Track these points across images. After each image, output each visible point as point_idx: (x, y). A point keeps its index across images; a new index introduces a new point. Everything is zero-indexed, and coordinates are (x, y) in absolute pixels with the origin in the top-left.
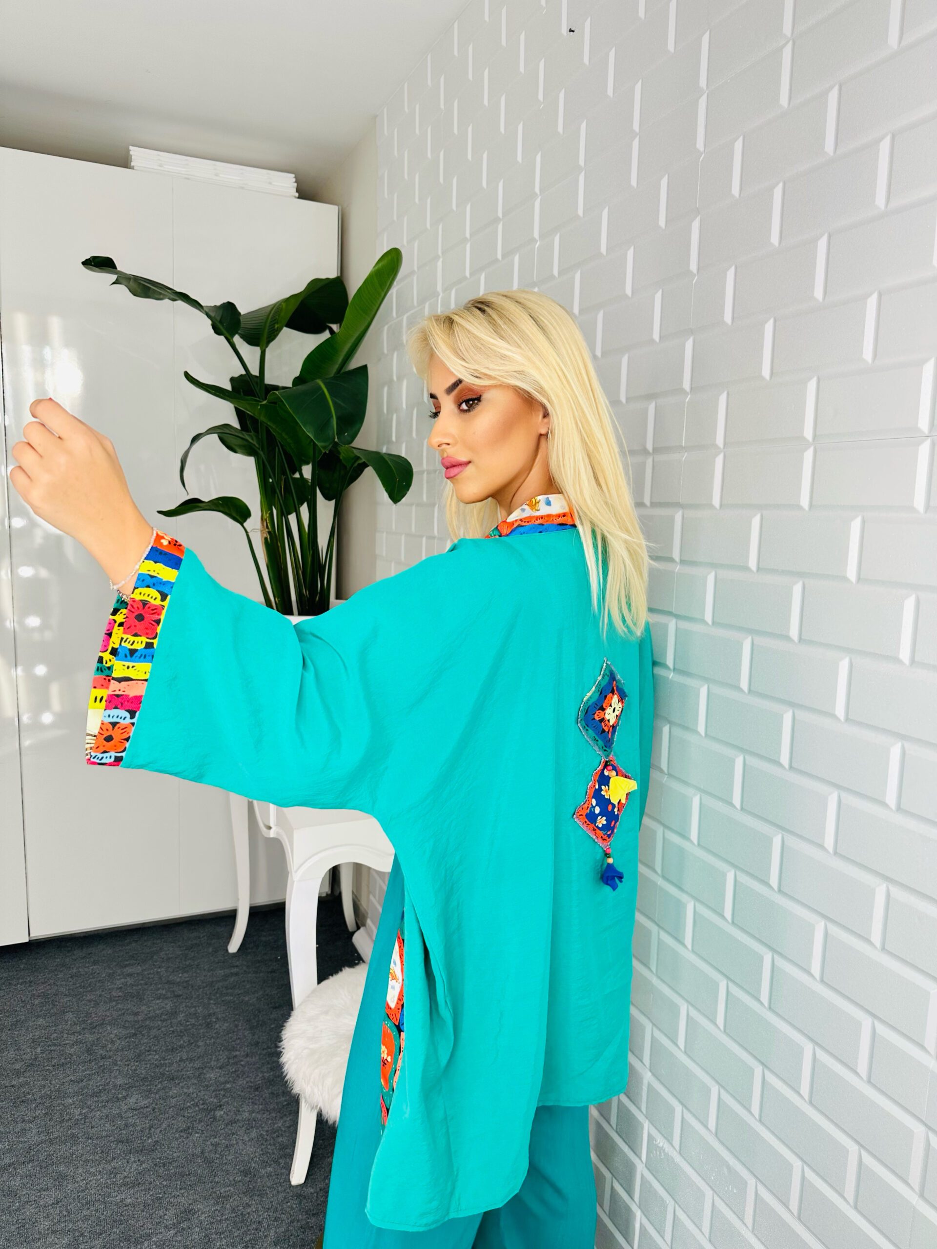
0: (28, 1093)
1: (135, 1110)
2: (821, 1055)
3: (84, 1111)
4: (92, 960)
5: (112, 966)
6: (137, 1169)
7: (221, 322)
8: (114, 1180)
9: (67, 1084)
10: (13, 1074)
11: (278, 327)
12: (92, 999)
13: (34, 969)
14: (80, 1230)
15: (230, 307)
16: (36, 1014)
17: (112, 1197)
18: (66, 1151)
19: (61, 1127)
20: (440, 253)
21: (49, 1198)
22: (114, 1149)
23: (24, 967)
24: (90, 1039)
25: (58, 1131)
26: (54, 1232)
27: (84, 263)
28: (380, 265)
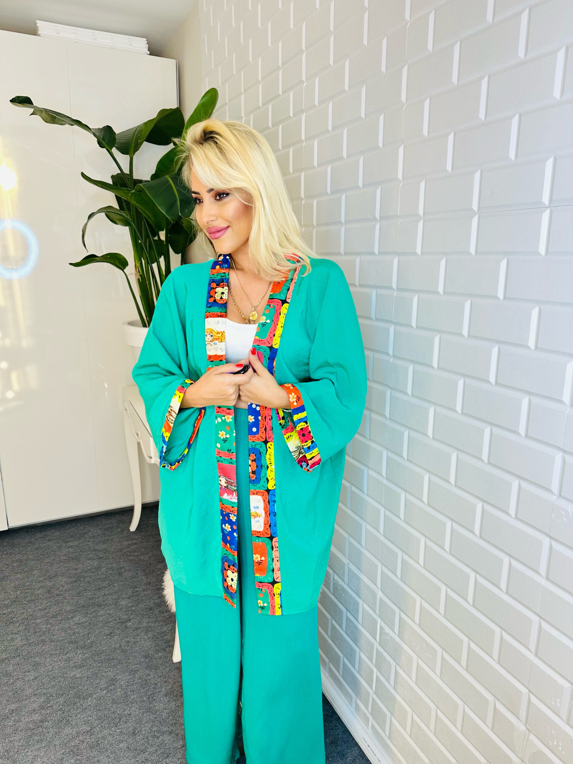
0: (14, 618)
1: (79, 624)
2: (480, 579)
3: (48, 626)
4: (47, 539)
5: (59, 542)
6: (82, 658)
7: (103, 139)
8: (69, 664)
9: (37, 611)
10: (4, 607)
11: (140, 142)
12: (49, 562)
13: (12, 546)
14: (50, 693)
15: (108, 129)
16: (16, 572)
17: (68, 674)
18: (39, 649)
19: (35, 636)
20: (243, 91)
21: (31, 676)
22: (68, 647)
23: (6, 545)
24: (49, 585)
25: (33, 638)
26: (35, 695)
27: (11, 101)
28: (204, 99)
